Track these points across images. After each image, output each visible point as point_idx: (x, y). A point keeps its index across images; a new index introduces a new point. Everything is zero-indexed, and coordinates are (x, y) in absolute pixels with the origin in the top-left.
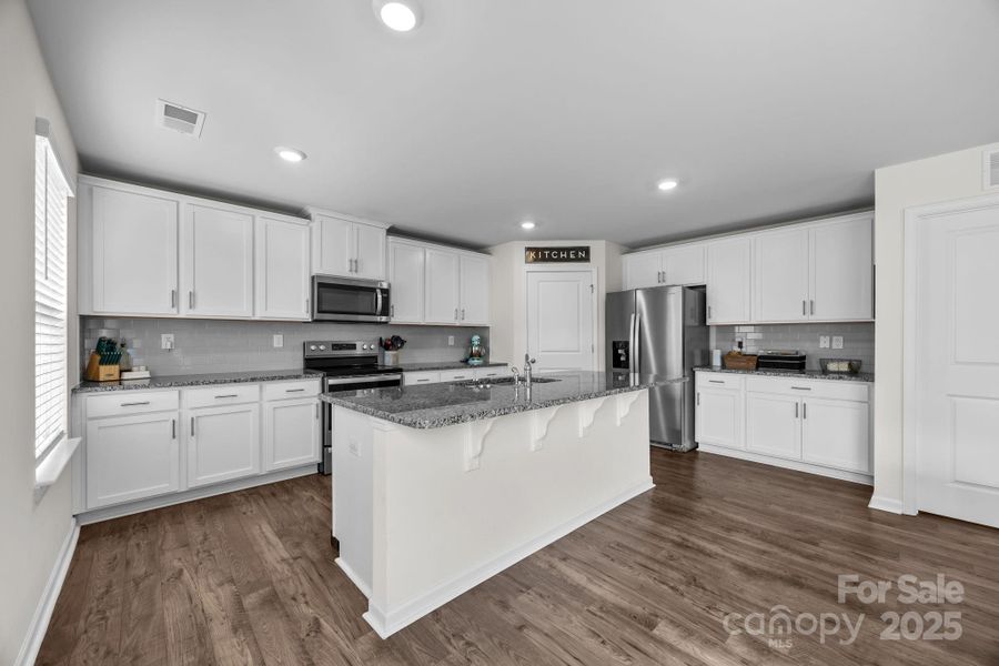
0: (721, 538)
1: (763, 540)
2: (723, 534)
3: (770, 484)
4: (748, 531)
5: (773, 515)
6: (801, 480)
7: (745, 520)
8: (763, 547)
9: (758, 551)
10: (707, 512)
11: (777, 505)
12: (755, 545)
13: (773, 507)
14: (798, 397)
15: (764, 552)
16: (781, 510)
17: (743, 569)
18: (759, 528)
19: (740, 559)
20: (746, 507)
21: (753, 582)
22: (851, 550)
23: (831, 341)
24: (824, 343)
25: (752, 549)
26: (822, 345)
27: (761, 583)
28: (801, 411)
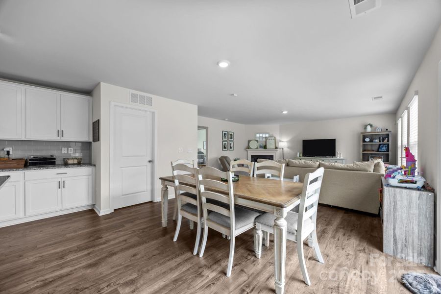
0: (63, 263)
1: (82, 250)
2: (62, 261)
3: (53, 227)
4: (70, 252)
5: (72, 238)
6: (65, 219)
7: (63, 248)
8: (86, 252)
9: (86, 255)
10: (37, 259)
11: (69, 233)
12: (82, 254)
13: (68, 236)
14: (60, 178)
15: (89, 254)
16: (73, 234)
17: (90, 266)
18: (74, 247)
19: (84, 264)
20: (55, 243)
21: (100, 266)
22: (112, 232)
23: (68, 150)
24: (64, 151)
25: (83, 256)
26: (63, 152)
27: (103, 264)
28: (61, 185)
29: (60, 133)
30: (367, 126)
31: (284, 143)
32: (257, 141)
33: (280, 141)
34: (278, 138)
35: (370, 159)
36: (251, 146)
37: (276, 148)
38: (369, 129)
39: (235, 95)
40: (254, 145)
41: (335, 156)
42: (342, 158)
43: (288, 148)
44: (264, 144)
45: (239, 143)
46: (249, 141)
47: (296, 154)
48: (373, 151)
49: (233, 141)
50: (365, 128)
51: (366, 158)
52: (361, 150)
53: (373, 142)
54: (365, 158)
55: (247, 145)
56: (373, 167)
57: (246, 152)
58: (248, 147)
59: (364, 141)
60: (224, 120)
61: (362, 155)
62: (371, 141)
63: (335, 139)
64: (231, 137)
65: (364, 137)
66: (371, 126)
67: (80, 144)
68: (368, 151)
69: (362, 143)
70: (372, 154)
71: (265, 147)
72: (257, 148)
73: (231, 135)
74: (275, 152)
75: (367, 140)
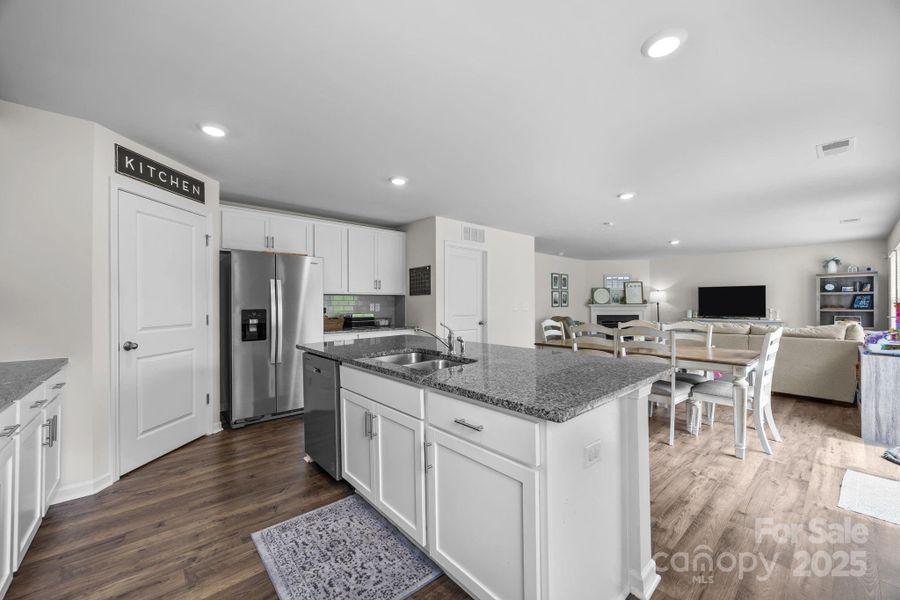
29: (377, 284)
30: (828, 262)
31: (660, 293)
32: (608, 290)
33: (652, 290)
34: (647, 284)
35: (836, 322)
36: (596, 298)
37: (645, 302)
38: (833, 268)
39: (611, 224)
40: (602, 297)
41: (764, 316)
42: (778, 320)
43: (668, 302)
44: (621, 295)
45: (577, 293)
46: (593, 291)
47: (686, 313)
48: (842, 307)
49: (567, 291)
50: (826, 264)
51: (828, 319)
52: (818, 306)
53: (840, 291)
54: (826, 318)
55: (587, 297)
56: (844, 333)
57: (587, 309)
58: (592, 301)
59: (823, 289)
60: (557, 254)
61: (818, 314)
62: (838, 289)
63: (764, 287)
64: (565, 282)
65: (824, 283)
66: (837, 262)
67: (393, 299)
68: (832, 307)
69: (818, 293)
70: (839, 313)
71: (623, 300)
72: (608, 303)
73: (564, 279)
74: (642, 309)
75: (830, 287)
